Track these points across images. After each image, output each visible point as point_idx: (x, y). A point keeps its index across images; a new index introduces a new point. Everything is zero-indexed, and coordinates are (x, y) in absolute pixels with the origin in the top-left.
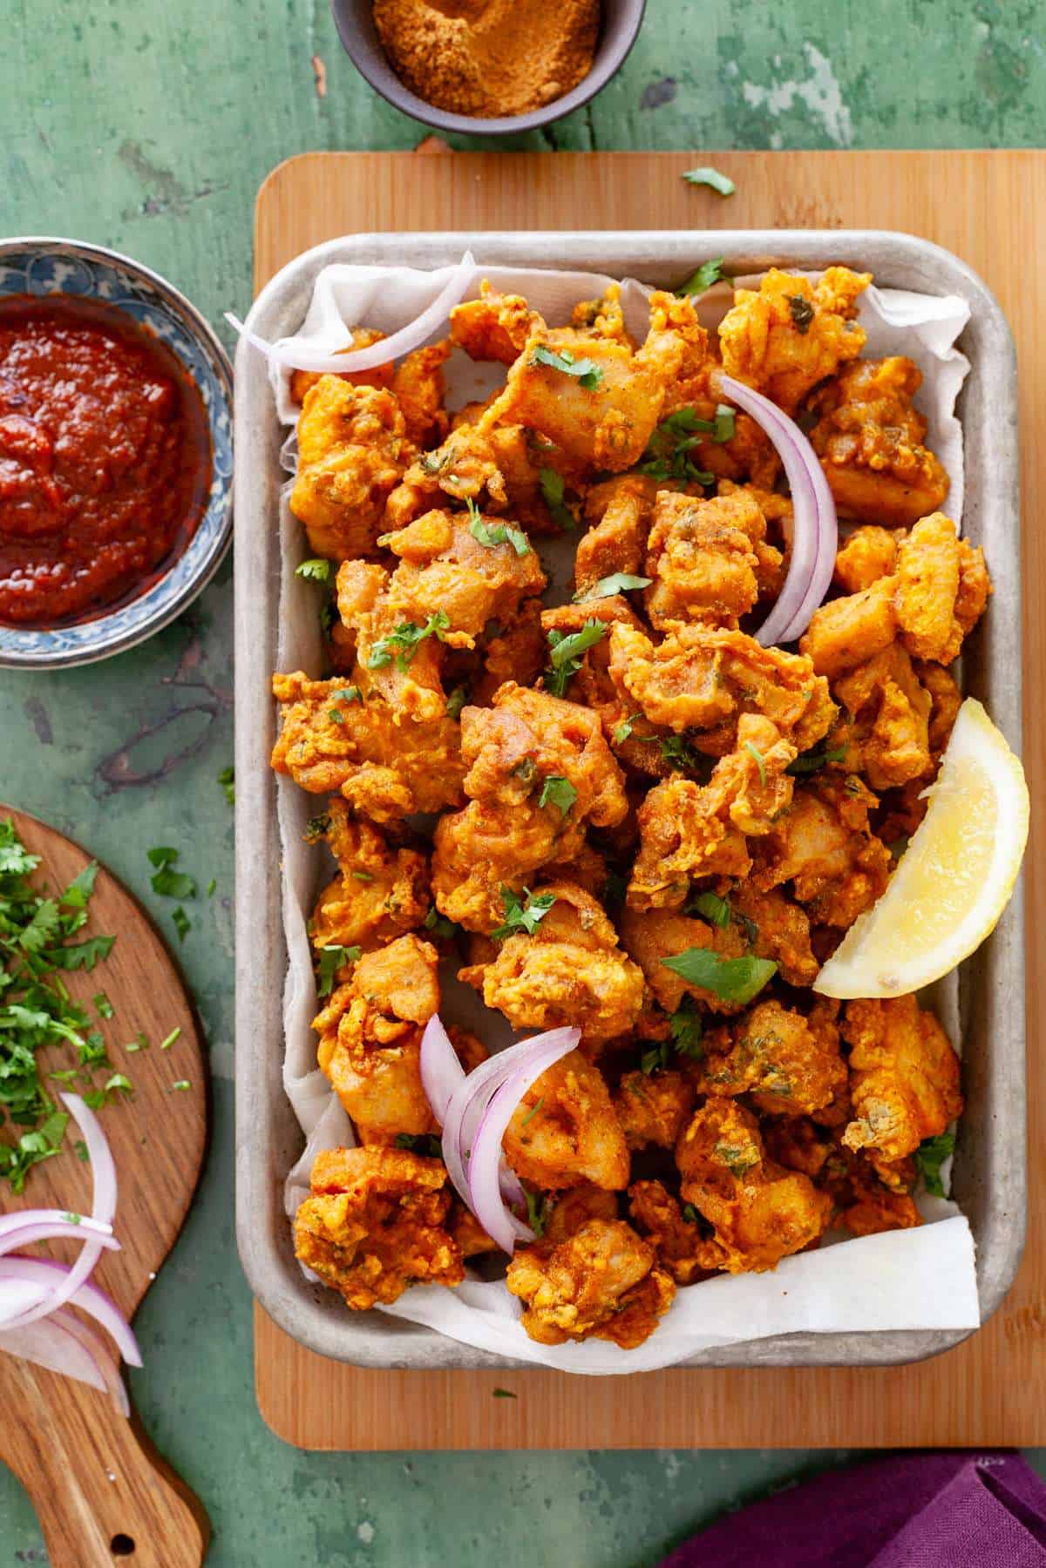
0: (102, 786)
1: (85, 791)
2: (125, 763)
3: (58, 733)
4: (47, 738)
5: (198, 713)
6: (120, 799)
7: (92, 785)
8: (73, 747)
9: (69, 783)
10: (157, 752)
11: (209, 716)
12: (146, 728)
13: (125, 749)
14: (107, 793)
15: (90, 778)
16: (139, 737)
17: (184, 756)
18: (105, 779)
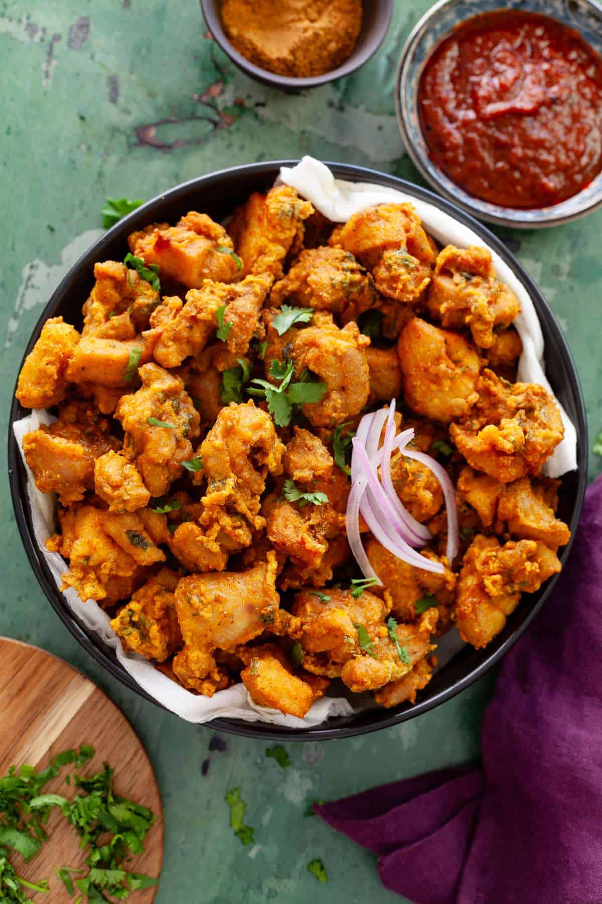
0: (134, 139)
1: (123, 139)
2: (153, 133)
3: (121, 100)
4: (114, 100)
5: (205, 122)
6: (141, 151)
7: (128, 137)
8: (127, 112)
9: (115, 130)
10: (173, 134)
11: (210, 127)
12: (173, 118)
13: (157, 125)
14: (136, 145)
15: (129, 132)
16: (166, 122)
17: (188, 142)
18: (138, 135)
